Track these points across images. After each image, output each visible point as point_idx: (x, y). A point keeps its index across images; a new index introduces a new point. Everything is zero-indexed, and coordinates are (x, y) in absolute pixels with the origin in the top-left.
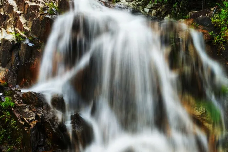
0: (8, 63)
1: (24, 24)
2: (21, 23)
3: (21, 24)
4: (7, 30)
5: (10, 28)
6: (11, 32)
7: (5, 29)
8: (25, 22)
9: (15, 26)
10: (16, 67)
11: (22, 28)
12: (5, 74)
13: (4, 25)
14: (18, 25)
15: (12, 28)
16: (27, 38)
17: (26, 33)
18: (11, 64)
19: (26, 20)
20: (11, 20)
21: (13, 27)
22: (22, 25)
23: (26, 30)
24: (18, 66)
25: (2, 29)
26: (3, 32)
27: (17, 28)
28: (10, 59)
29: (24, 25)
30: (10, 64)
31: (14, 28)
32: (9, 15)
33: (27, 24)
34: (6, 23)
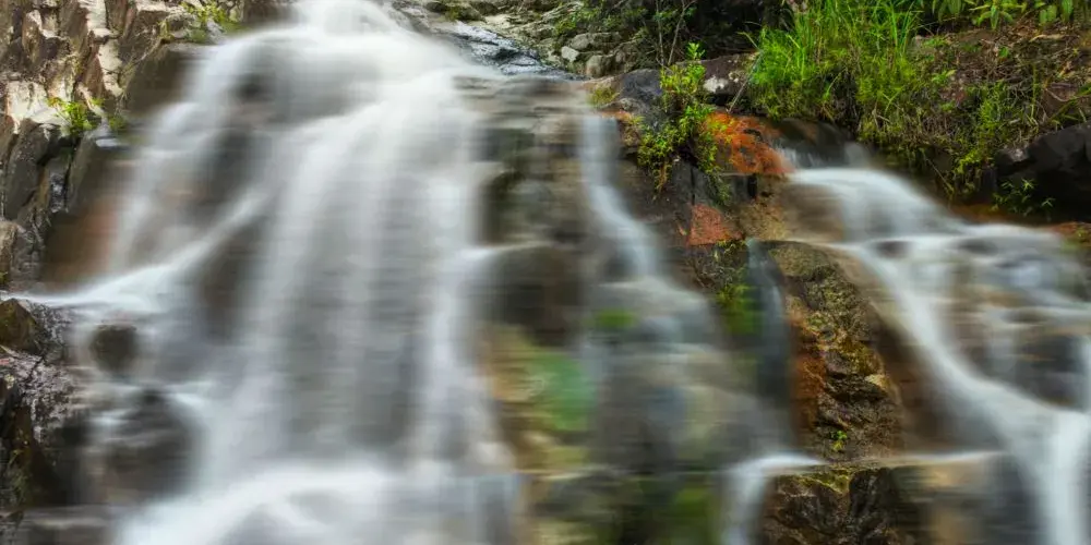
0: (24, 205)
1: (110, 73)
2: (100, 69)
3: (98, 72)
4: (51, 91)
5: (63, 85)
6: (60, 100)
7: (46, 89)
8: (112, 69)
9: (79, 80)
10: (47, 220)
11: (100, 89)
12: (5, 242)
13: (43, 74)
14: (89, 77)
15: (67, 84)
16: (104, 120)
17: (108, 102)
18: (35, 209)
19: (122, 59)
20: (71, 59)
21: (71, 82)
22: (102, 75)
23: (107, 94)
24: (54, 217)
25: (36, 86)
26: (35, 98)
27: (85, 85)
28: (34, 192)
29: (106, 78)
30: (30, 209)
31: (75, 85)
32: (71, 41)
33: (119, 75)
34: (53, 69)
